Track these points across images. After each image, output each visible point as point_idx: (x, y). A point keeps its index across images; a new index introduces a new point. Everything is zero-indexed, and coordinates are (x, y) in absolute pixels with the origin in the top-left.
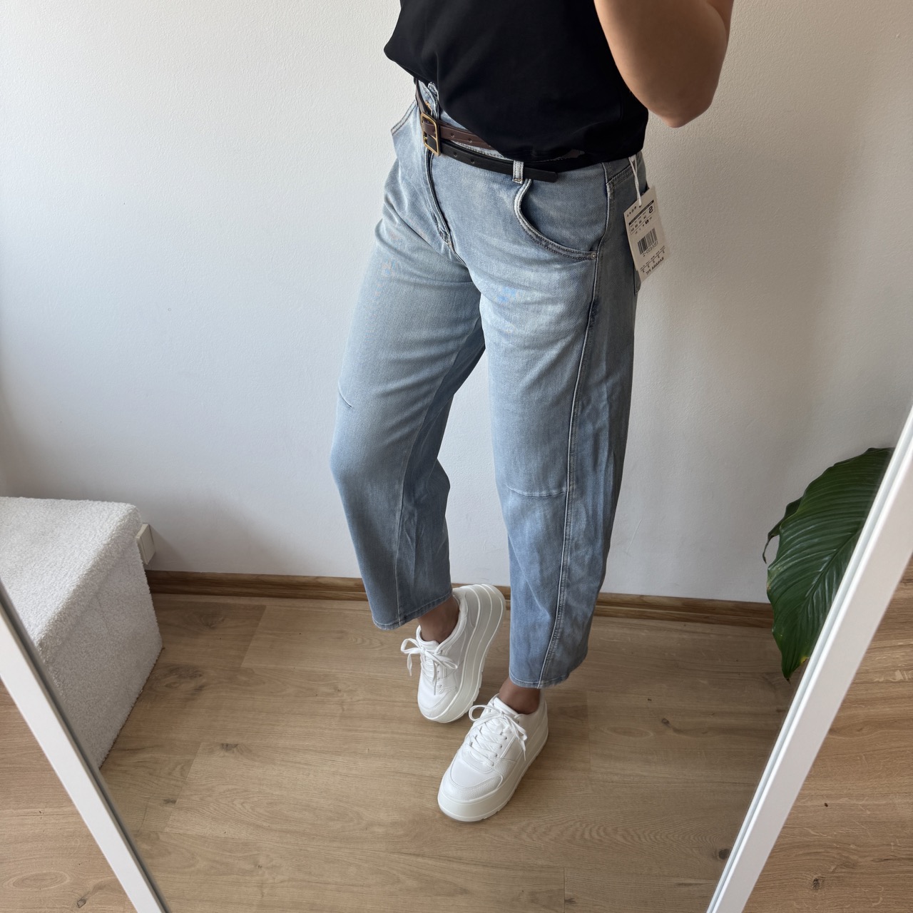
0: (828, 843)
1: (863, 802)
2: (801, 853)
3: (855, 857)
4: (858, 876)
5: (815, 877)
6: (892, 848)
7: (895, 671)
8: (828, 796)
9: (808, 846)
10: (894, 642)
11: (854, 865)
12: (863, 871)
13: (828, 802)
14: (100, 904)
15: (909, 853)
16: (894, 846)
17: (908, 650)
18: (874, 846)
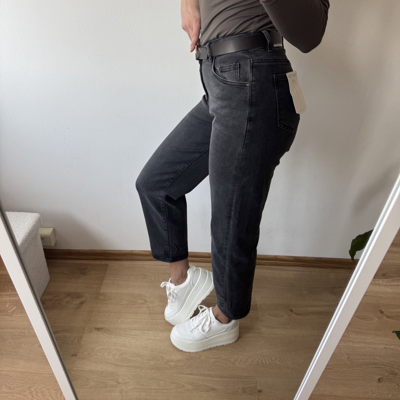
0: (385, 364)
2: (373, 367)
3: (396, 371)
4: (397, 379)
5: (379, 377)
8: (386, 344)
9: (376, 364)
11: (396, 374)
13: (386, 347)
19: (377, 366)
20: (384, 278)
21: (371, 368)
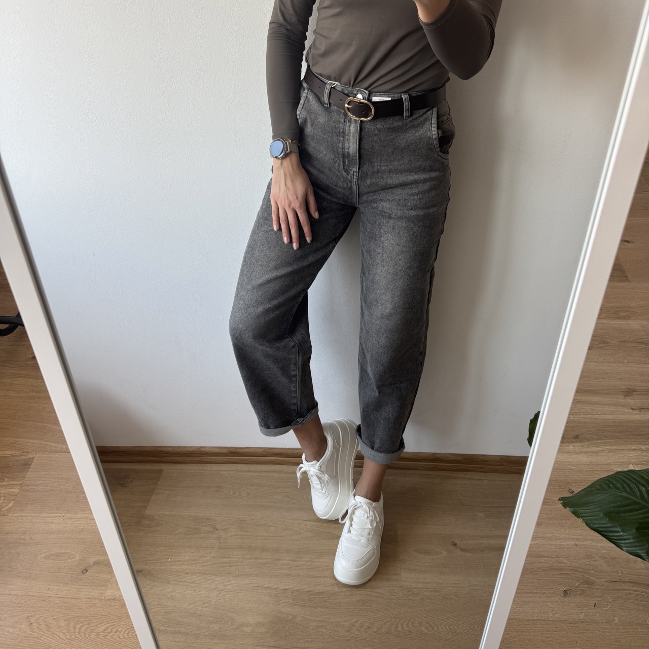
0: (575, 569)
1: (602, 544)
2: (556, 573)
3: (593, 579)
4: (594, 590)
5: (565, 588)
6: (620, 574)
7: (629, 464)
8: (577, 540)
9: (561, 569)
10: (630, 447)
11: (592, 583)
12: (598, 587)
13: (577, 543)
14: (97, 573)
15: (630, 578)
16: (622, 573)
17: (639, 452)
18: (607, 572)
19: (563, 572)
20: (576, 442)
21: (553, 575)
